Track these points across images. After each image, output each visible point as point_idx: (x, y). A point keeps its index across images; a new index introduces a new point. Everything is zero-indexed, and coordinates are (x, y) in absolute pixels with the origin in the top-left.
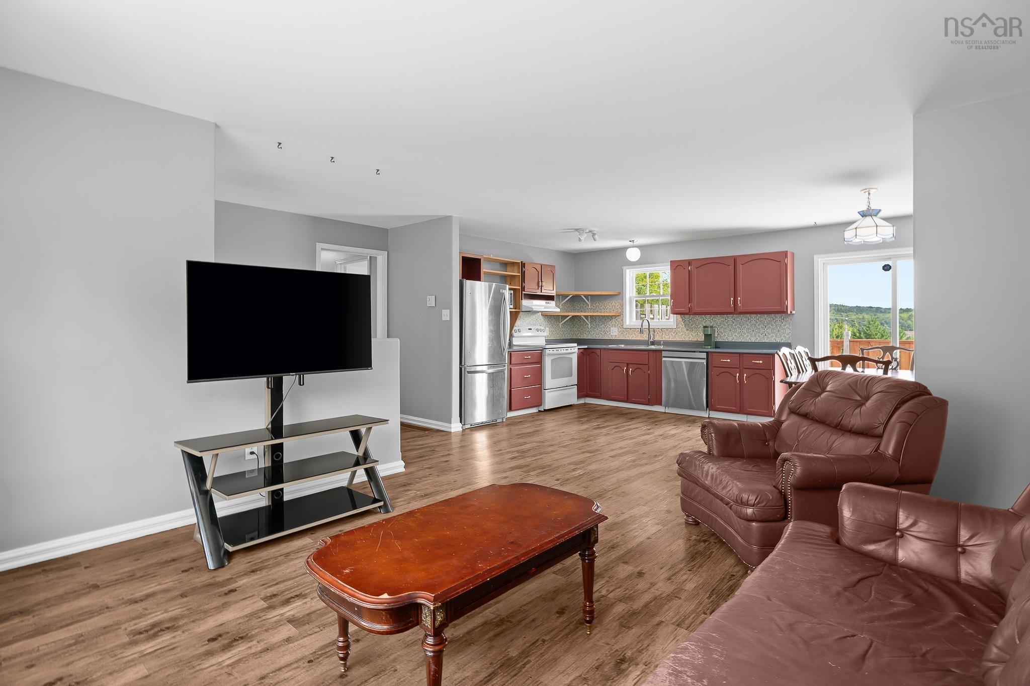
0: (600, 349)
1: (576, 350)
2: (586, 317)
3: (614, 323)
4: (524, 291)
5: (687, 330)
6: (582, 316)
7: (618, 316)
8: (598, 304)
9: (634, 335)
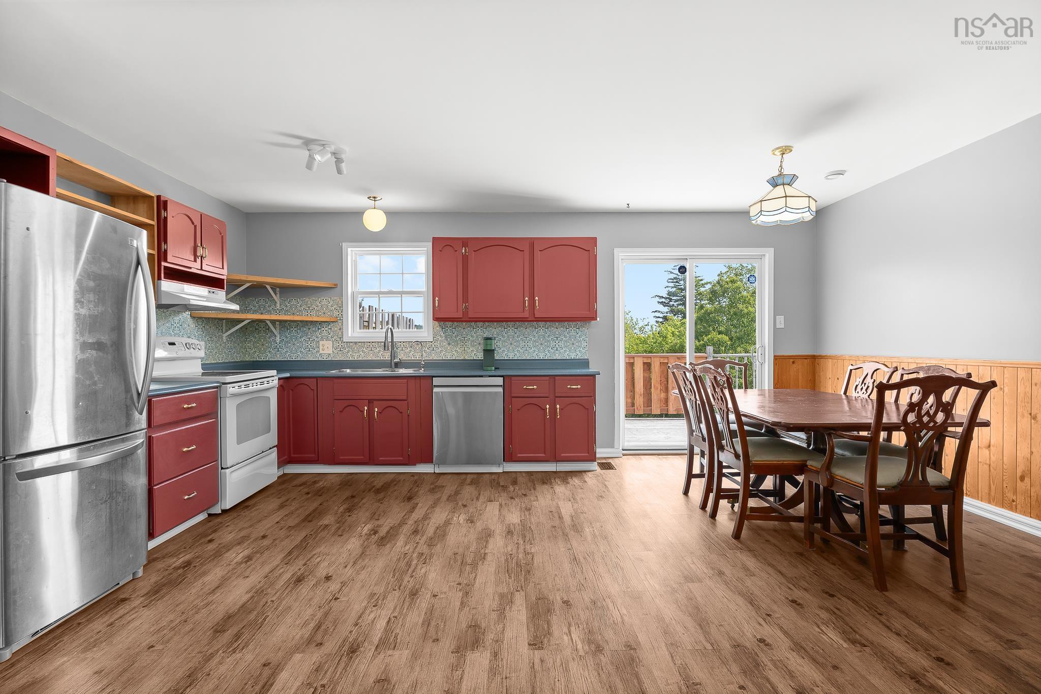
0: (317, 378)
1: (275, 382)
2: (273, 322)
3: (325, 333)
4: (166, 260)
6: (268, 322)
7: (334, 322)
8: (294, 302)
9: (361, 353)
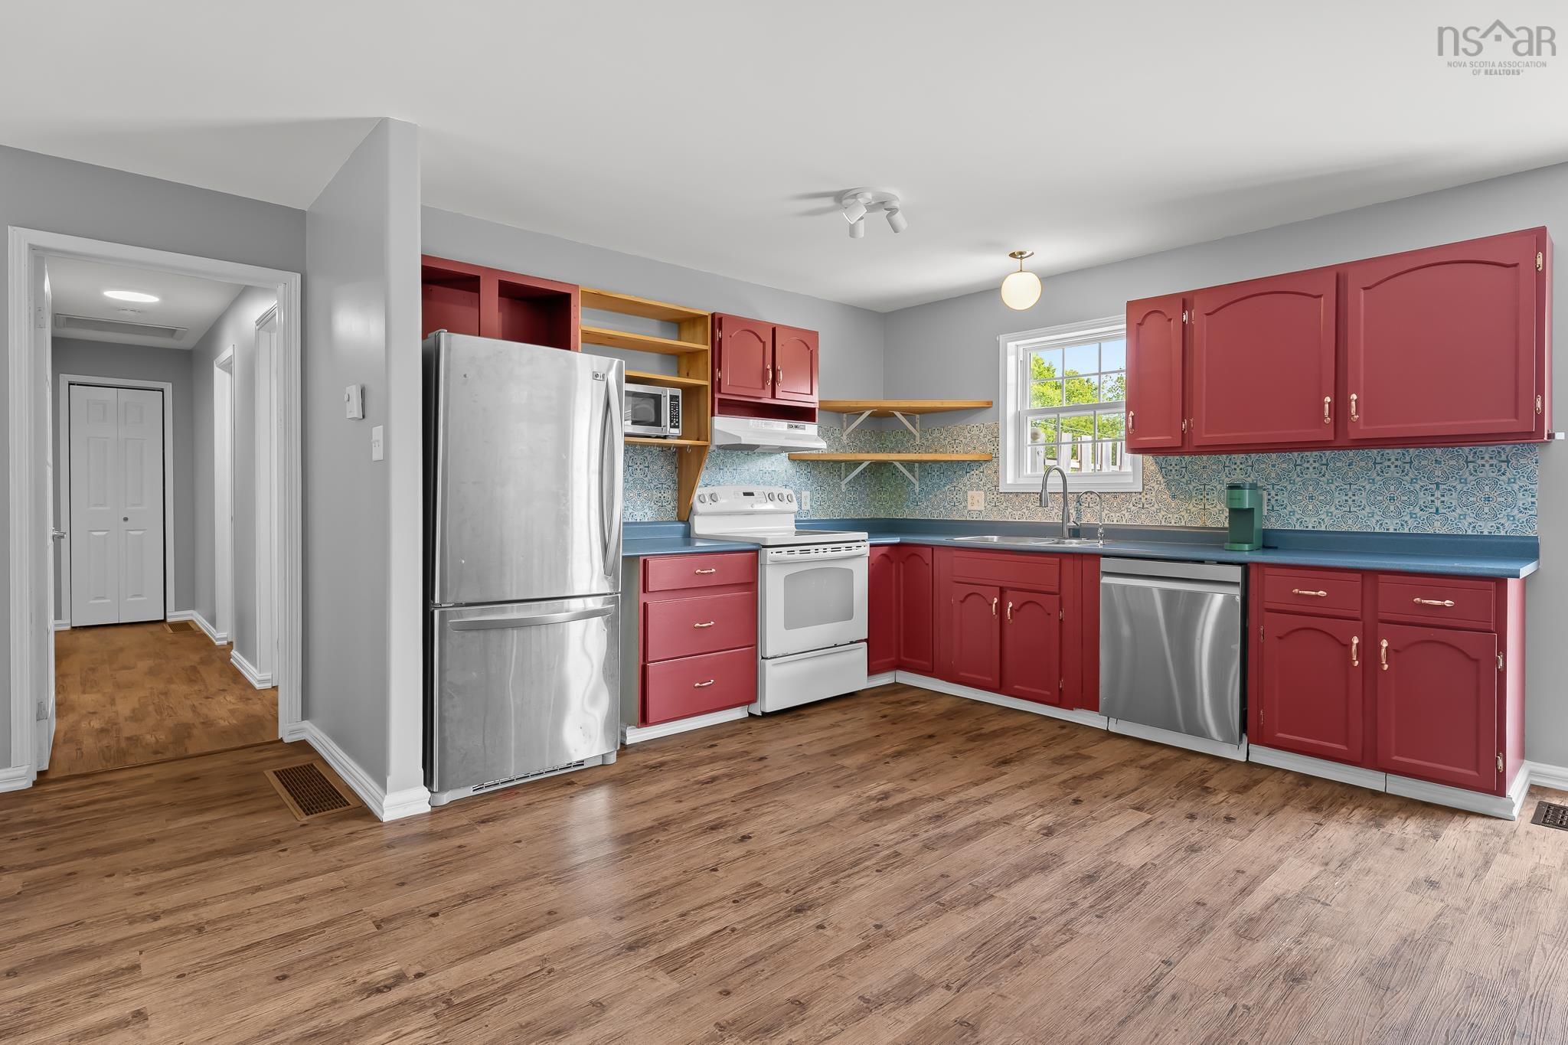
0: (932, 547)
1: (865, 549)
2: (909, 465)
3: (975, 479)
4: (720, 391)
5: (1174, 497)
6: (898, 465)
7: (989, 461)
8: (936, 434)
9: (1024, 510)
